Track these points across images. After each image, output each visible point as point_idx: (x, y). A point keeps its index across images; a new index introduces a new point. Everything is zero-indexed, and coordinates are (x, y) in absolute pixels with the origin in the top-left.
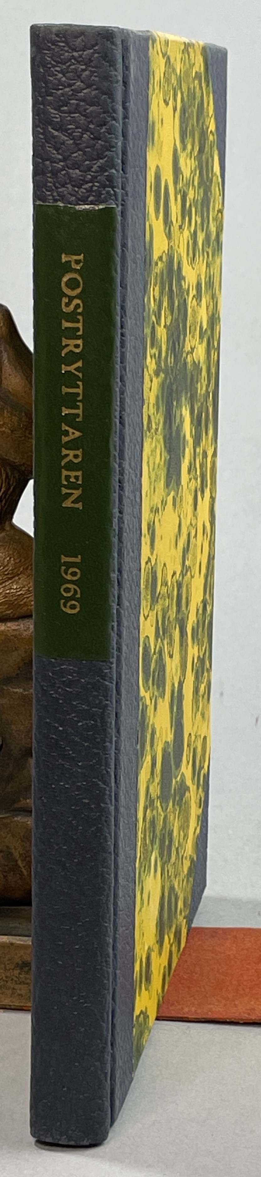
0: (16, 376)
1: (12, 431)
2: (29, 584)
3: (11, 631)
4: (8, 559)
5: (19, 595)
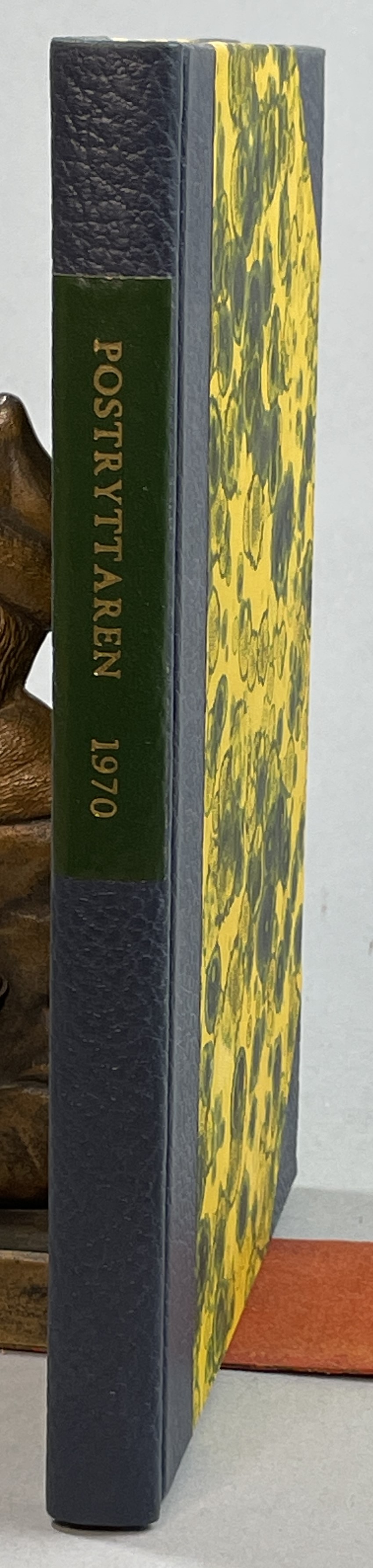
0: (30, 493)
1: (24, 568)
2: (46, 772)
3: (21, 837)
4: (18, 738)
5: (31, 788)
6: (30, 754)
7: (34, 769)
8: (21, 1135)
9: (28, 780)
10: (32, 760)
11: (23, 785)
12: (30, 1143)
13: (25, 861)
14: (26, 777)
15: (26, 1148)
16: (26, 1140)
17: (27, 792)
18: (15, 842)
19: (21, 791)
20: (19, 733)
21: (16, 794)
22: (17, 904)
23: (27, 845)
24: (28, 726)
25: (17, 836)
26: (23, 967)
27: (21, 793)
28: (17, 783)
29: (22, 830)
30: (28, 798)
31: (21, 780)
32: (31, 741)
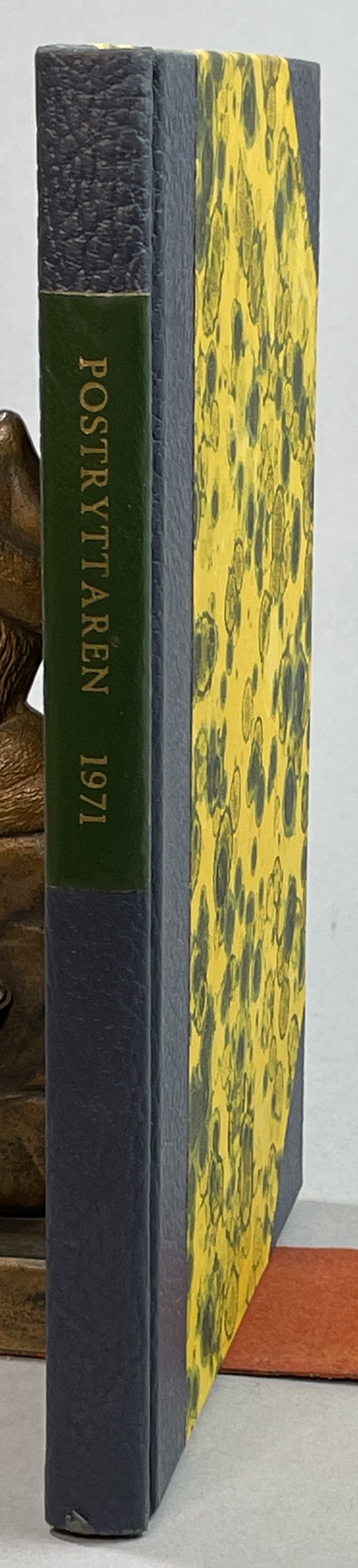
6: (32, 767)
7: (36, 782)
8: (26, 1144)
9: (31, 792)
10: (34, 774)
11: (26, 797)
12: (35, 1152)
13: (27, 873)
14: (29, 790)
15: (31, 1157)
16: (31, 1149)
17: (28, 805)
18: (17, 854)
19: (23, 804)
20: (21, 747)
21: (18, 806)
22: (20, 915)
23: (29, 857)
24: (31, 740)
25: (20, 848)
26: (27, 978)
27: (24, 806)
28: (19, 796)
29: (25, 842)
30: (30, 810)
31: (23, 793)
32: (34, 754)
